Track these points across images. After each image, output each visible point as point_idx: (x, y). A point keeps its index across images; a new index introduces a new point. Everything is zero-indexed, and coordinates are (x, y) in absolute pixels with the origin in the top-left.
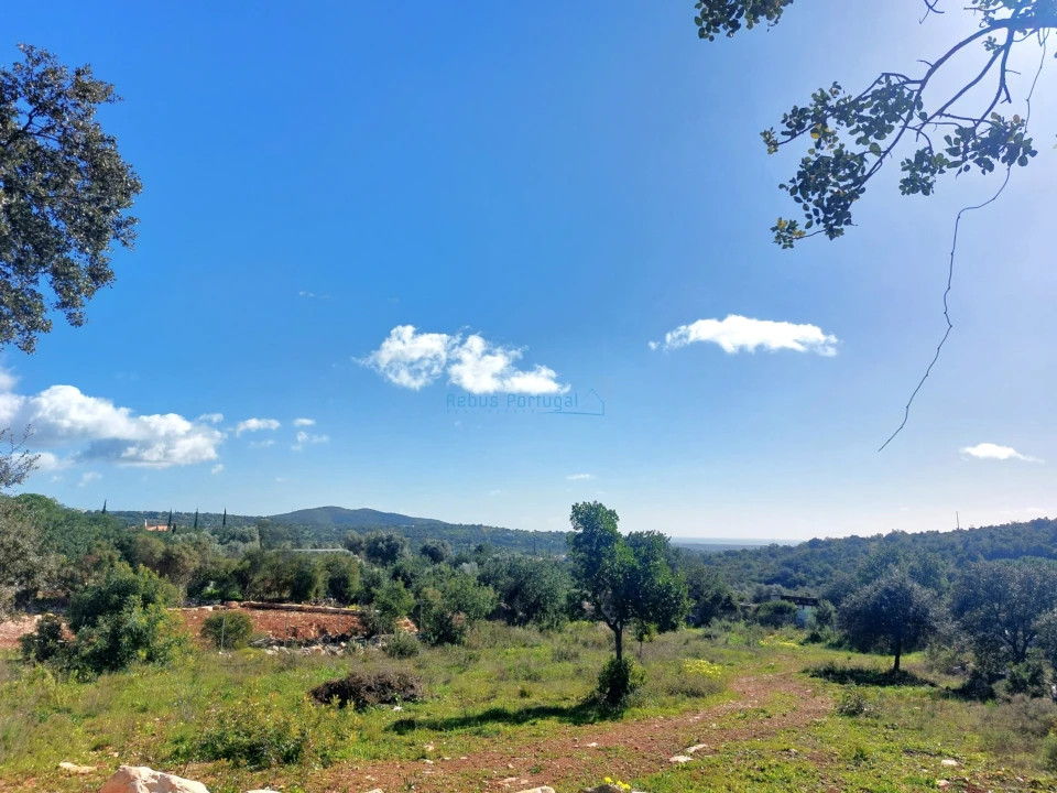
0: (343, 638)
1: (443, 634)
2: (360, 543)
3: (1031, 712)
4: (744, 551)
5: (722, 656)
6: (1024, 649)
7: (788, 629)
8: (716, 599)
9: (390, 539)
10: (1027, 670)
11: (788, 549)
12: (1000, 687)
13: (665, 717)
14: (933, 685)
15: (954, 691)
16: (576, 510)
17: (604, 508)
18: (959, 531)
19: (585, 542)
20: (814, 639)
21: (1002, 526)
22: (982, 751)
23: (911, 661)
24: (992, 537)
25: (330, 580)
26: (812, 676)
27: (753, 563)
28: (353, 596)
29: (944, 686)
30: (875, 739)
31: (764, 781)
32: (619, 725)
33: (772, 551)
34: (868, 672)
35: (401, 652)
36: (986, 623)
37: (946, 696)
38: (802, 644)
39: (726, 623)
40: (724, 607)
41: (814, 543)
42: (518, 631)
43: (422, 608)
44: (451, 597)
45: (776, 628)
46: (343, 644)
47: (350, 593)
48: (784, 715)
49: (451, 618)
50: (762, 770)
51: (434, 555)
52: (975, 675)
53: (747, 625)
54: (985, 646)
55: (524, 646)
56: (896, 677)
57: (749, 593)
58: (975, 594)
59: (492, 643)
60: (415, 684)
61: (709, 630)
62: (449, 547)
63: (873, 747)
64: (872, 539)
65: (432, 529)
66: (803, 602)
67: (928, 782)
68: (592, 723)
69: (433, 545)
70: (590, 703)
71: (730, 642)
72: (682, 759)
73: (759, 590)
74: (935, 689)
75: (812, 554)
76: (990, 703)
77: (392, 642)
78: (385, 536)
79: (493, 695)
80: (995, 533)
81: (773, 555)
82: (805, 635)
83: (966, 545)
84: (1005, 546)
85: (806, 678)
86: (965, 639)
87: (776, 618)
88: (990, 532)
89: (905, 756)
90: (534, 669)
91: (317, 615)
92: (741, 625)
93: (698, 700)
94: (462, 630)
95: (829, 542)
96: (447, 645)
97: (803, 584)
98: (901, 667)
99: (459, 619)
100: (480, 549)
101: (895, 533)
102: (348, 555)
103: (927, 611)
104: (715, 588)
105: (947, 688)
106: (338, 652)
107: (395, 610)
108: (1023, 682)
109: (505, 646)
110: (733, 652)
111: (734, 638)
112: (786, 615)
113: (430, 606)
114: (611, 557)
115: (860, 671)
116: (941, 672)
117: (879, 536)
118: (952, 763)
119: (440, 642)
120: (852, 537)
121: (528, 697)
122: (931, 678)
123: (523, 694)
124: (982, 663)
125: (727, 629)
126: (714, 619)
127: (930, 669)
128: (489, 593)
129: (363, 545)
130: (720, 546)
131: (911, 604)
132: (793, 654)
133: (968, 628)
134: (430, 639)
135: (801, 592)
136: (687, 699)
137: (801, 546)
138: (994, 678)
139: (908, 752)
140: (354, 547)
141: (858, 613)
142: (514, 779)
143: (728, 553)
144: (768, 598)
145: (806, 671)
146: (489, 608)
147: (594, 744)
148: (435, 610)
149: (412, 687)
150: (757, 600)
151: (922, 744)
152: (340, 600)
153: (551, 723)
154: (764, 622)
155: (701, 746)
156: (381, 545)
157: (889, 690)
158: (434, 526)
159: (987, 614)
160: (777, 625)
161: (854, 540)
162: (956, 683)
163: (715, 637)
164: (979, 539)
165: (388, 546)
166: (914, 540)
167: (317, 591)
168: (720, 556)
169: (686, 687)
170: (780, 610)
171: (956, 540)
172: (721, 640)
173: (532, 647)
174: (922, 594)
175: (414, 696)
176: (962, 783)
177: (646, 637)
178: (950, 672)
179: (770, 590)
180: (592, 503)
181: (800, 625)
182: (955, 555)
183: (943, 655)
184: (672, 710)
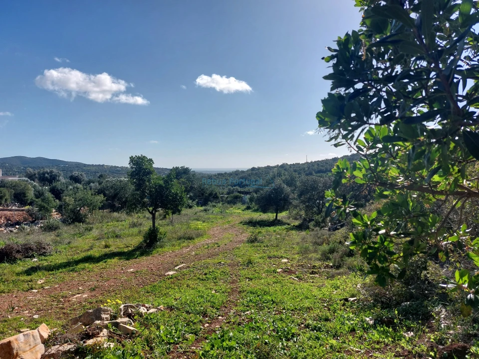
0: (18, 223)
1: (75, 218)
2: (35, 174)
3: (319, 236)
4: (226, 173)
5: (209, 218)
6: (322, 209)
7: (239, 205)
8: (211, 194)
9: (51, 172)
10: (321, 218)
11: (243, 172)
12: (311, 224)
13: (172, 251)
14: (288, 225)
15: (296, 226)
16: (132, 159)
17: (146, 158)
18: (307, 163)
19: (137, 174)
20: (248, 208)
21: (322, 161)
22: (298, 254)
23: (282, 215)
24: (318, 165)
25: (15, 194)
26: (243, 225)
27: (228, 178)
28: (29, 202)
29: (292, 225)
30: (259, 252)
31: (205, 280)
32: (149, 258)
33: (237, 173)
34: (265, 221)
35: (50, 228)
36: (309, 199)
37: (292, 229)
38: (243, 211)
39: (215, 204)
40: (214, 197)
41: (253, 169)
42: (115, 214)
43: (63, 207)
44: (79, 200)
45: (234, 205)
46: (17, 227)
47: (28, 200)
48: (226, 245)
49: (79, 210)
50: (206, 274)
51: (76, 180)
52: (305, 220)
53: (223, 204)
54: (308, 208)
55: (118, 221)
56: (276, 223)
57: (226, 191)
58: (307, 189)
59: (101, 221)
60: (46, 247)
61: (206, 207)
62: (85, 176)
63: (256, 257)
64: (275, 167)
65: (77, 167)
66: (246, 193)
67: (274, 271)
68: (136, 258)
69: (76, 175)
70: (138, 248)
71: (214, 212)
72: (171, 273)
73: (229, 189)
74: (289, 226)
75: (252, 174)
76: (307, 231)
77: (46, 223)
78: (48, 171)
79: (91, 248)
80: (320, 163)
81: (236, 175)
82: (245, 207)
83: (309, 168)
84: (322, 168)
85: (241, 226)
86: (302, 206)
87: (234, 200)
88: (317, 163)
89: (268, 260)
90: (118, 233)
91: (6, 212)
92: (220, 205)
93: (190, 241)
94: (85, 216)
95: (259, 168)
96: (77, 224)
97: (247, 186)
98: (278, 218)
99: (84, 210)
100: (101, 176)
101: (284, 164)
102: (27, 181)
103: (289, 196)
104: (211, 189)
105: (294, 225)
106: (14, 231)
107: (47, 208)
108: (320, 222)
109: (107, 222)
110: (214, 216)
111: (216, 210)
112: (238, 199)
113: (68, 205)
114: (149, 181)
115: (262, 221)
116: (293, 219)
117: (278, 165)
118: (286, 260)
119: (73, 222)
120: (268, 166)
121: (109, 248)
122: (288, 221)
123: (106, 246)
124: (307, 215)
125: (214, 206)
126: (209, 203)
127: (289, 218)
128: (101, 198)
129: (37, 176)
130: (215, 171)
131: (283, 193)
132: (239, 215)
133: (303, 202)
134: (68, 221)
135: (246, 189)
136: (186, 241)
137: (248, 171)
138: (311, 220)
139: (270, 257)
140: (31, 177)
141: (263, 198)
142: (80, 295)
143: (219, 174)
144: (233, 192)
145: (241, 223)
146: (100, 205)
147: (132, 270)
148: (71, 207)
149: (44, 248)
150: (228, 193)
151: (276, 253)
152: (21, 204)
153: (115, 260)
154: (229, 203)
155: (182, 265)
156: (46, 175)
157: (272, 229)
158: (79, 166)
159: (310, 196)
160: (235, 203)
161: (268, 167)
162: (297, 223)
163: (208, 210)
164: (313, 166)
165: (51, 176)
166: (290, 167)
167: (6, 200)
168: (215, 176)
169: (187, 236)
170: (236, 197)
171: (306, 166)
172: (211, 211)
173: (121, 221)
174: (287, 189)
175: (45, 253)
176: (287, 270)
177: (167, 216)
178: (296, 219)
179: (234, 189)
180: (140, 156)
181: (244, 203)
182: (305, 172)
183: (294, 212)
184: (177, 247)
